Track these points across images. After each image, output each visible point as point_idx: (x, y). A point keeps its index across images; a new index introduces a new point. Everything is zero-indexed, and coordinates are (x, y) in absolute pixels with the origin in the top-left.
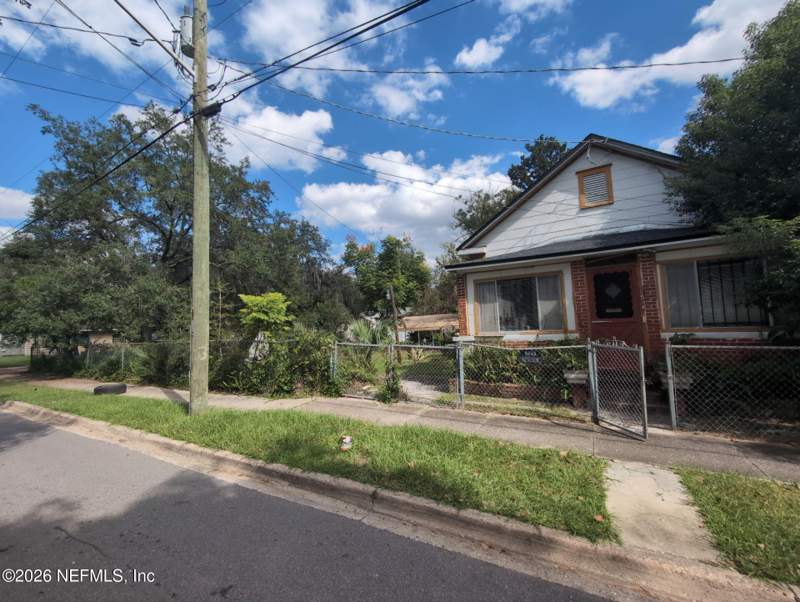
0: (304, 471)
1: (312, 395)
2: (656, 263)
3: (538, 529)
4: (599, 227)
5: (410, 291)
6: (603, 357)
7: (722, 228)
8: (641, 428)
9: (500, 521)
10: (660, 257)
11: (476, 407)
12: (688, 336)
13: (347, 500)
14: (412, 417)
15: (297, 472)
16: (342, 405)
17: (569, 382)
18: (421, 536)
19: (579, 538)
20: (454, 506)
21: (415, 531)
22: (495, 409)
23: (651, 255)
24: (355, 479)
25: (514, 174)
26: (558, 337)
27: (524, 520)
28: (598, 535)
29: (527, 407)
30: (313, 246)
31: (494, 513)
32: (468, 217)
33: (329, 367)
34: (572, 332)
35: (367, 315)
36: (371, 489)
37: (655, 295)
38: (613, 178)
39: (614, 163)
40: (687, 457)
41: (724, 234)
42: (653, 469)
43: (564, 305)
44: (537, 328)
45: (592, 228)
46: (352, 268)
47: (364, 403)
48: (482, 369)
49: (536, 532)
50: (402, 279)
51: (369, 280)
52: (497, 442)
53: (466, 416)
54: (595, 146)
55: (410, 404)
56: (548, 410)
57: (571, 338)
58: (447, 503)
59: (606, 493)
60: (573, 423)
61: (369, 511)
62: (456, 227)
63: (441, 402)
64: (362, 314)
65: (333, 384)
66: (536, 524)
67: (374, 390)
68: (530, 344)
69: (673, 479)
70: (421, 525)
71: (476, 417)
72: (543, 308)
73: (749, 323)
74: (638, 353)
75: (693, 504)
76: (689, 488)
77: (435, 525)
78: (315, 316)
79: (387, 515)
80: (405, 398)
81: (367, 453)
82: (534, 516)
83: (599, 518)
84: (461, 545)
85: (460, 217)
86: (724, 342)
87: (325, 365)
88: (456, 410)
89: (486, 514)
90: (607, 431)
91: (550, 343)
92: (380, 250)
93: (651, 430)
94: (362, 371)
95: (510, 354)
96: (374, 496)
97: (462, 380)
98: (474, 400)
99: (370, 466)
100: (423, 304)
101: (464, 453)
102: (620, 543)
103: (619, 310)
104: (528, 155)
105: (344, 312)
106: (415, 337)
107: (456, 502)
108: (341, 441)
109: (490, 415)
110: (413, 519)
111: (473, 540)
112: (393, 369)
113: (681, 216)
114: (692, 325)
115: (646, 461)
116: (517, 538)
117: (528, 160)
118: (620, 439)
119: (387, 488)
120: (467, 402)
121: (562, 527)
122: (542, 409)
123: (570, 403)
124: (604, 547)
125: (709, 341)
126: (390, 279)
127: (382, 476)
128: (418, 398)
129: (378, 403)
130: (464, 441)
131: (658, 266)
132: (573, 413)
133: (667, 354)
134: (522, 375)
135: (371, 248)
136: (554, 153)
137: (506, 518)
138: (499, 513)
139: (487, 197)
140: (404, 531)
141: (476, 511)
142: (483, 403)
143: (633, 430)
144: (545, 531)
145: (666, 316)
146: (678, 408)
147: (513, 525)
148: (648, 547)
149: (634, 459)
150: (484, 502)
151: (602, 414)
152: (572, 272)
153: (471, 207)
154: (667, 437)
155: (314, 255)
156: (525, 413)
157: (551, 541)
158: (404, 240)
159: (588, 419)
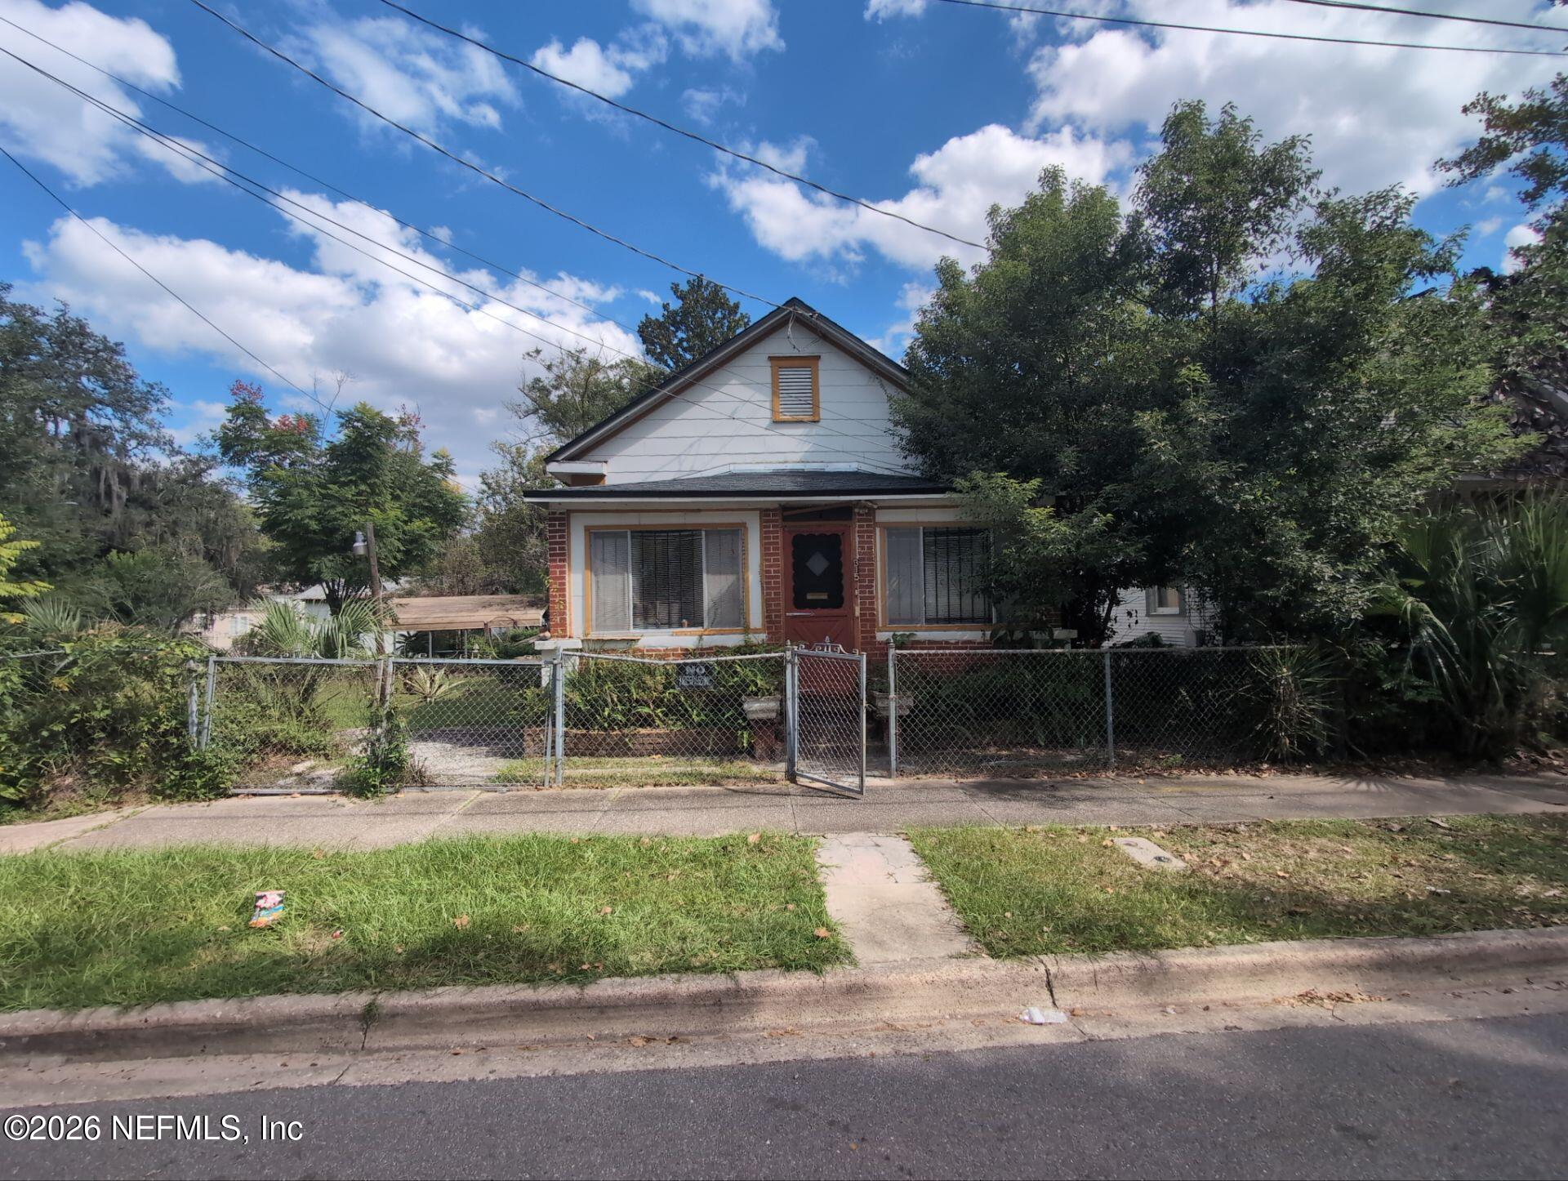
0: (127, 1009)
1: (119, 804)
2: (876, 524)
3: (733, 978)
4: (797, 457)
5: (414, 540)
6: (809, 670)
7: (960, 482)
8: (857, 780)
9: (666, 984)
10: (882, 517)
11: (586, 781)
12: (908, 636)
13: (284, 1045)
14: (444, 819)
15: (104, 1017)
16: (230, 817)
17: (750, 716)
18: (503, 1067)
19: (797, 974)
20: (571, 982)
21: (482, 1062)
22: (626, 779)
23: (870, 511)
24: (308, 989)
25: (648, 333)
26: (734, 640)
27: (708, 969)
28: (826, 960)
29: (678, 770)
30: (101, 392)
31: (650, 972)
32: (554, 397)
33: (185, 724)
34: (756, 631)
35: (279, 590)
36: (358, 1001)
37: (872, 575)
38: (821, 381)
39: (823, 356)
40: (914, 814)
41: (961, 492)
42: (879, 841)
43: (745, 581)
44: (701, 624)
45: (790, 457)
46: (242, 472)
47: (302, 804)
48: (596, 705)
49: (731, 985)
50: (394, 512)
51: (299, 505)
52: (637, 842)
53: (568, 800)
54: (801, 322)
55: (432, 793)
56: (717, 770)
57: (755, 642)
58: (556, 981)
59: (824, 889)
60: (760, 786)
61: (355, 1052)
62: (527, 413)
63: (508, 780)
64: (264, 589)
65: (201, 765)
66: (728, 971)
67: (327, 771)
68: (686, 653)
69: (904, 847)
70: (496, 1045)
71: (586, 800)
72: (712, 587)
73: (973, 620)
74: (858, 662)
75: (932, 879)
76: (924, 857)
77: (531, 1032)
78: (101, 587)
79: (408, 1048)
80: (421, 780)
81: (332, 921)
82: (725, 957)
83: (822, 932)
84: (590, 1055)
85: (537, 394)
86: (945, 645)
87: (174, 715)
88: (546, 792)
89: (638, 979)
90: (810, 792)
91: (720, 650)
92: (334, 434)
93: (870, 782)
94: (291, 728)
95: (651, 671)
96: (369, 1017)
97: (560, 729)
98: (581, 767)
99: (348, 949)
100: (441, 571)
101: (578, 874)
102: (854, 963)
103: (824, 597)
104: (676, 305)
105: (209, 581)
106: (417, 643)
107: (576, 974)
108: (249, 906)
109: (616, 791)
110: (474, 1037)
111: (612, 1038)
112: (389, 716)
113: (905, 458)
114: (912, 620)
115: (866, 828)
116: (696, 1006)
117: (675, 313)
118: (829, 800)
119: (403, 987)
120: (568, 772)
121: (771, 963)
122: (706, 770)
123: (750, 753)
124: (835, 976)
125: (932, 644)
126: (362, 506)
127: (387, 964)
128: (451, 778)
129: (343, 800)
130: (574, 850)
131: (878, 530)
132: (756, 769)
133: (891, 664)
134: (674, 710)
135: (308, 426)
136: (719, 315)
137: (675, 976)
138: (661, 971)
139: (595, 365)
140: (461, 1069)
141: (618, 980)
142: (599, 772)
143: (846, 785)
144: (746, 979)
145: (883, 606)
146: (898, 744)
147: (691, 985)
148: (891, 957)
149: (851, 828)
150: (632, 958)
151: (801, 765)
152: (762, 527)
153: (560, 378)
154: (885, 789)
155: (102, 418)
156: (680, 779)
157: (756, 992)
158: (403, 422)
159: (780, 776)
